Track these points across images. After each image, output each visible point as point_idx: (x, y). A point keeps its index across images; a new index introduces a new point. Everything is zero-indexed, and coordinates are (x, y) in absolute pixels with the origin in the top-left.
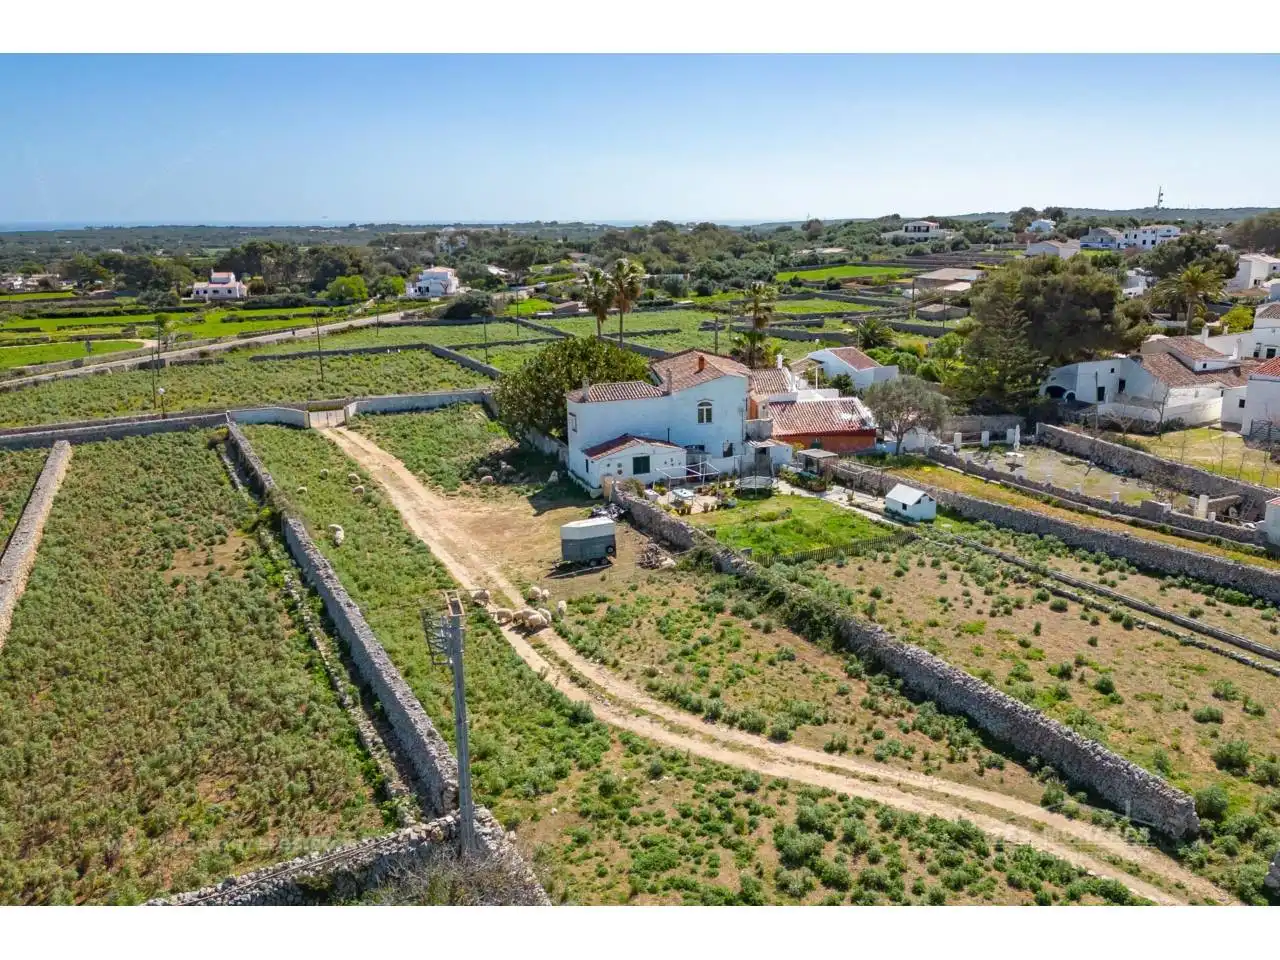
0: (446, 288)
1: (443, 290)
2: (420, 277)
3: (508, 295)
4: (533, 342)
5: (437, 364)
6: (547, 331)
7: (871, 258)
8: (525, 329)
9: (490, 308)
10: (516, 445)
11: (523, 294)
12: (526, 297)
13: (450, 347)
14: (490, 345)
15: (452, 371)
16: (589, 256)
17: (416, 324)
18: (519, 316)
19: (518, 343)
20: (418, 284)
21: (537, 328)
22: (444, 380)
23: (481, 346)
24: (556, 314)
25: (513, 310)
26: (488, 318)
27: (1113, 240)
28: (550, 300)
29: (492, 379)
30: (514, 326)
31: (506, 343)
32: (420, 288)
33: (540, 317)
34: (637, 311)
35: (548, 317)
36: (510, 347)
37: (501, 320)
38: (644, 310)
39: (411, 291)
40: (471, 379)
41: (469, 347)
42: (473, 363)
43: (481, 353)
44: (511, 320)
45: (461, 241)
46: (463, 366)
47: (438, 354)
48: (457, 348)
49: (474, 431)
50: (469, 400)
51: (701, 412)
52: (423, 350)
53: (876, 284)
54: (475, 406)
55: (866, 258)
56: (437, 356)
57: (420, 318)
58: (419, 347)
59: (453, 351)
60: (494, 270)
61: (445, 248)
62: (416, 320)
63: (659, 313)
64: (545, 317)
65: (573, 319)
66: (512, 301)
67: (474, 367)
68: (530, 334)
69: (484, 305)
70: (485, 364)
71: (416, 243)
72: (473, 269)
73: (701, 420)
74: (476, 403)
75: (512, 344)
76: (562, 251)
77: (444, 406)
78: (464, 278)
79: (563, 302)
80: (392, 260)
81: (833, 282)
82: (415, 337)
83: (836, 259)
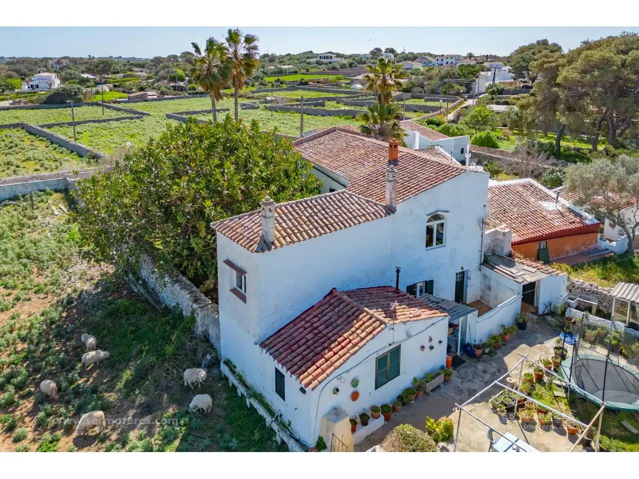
0: (51, 85)
1: (49, 87)
2: (32, 79)
3: (94, 89)
4: (117, 120)
5: (28, 141)
6: (126, 111)
7: (310, 70)
8: (108, 110)
9: (81, 96)
10: (111, 269)
11: (106, 88)
12: (108, 90)
13: (42, 126)
14: (79, 123)
15: (41, 148)
16: (144, 70)
17: (21, 108)
18: (103, 101)
19: (104, 121)
20: (31, 83)
21: (118, 110)
22: (28, 159)
23: (70, 124)
24: (130, 100)
25: (99, 98)
26: (79, 103)
27: (430, 62)
28: (124, 92)
29: (81, 156)
30: (101, 108)
31: (94, 121)
32: (32, 86)
33: (119, 102)
34: (188, 97)
35: (125, 102)
36: (97, 125)
37: (89, 104)
38: (192, 97)
39: (25, 88)
40: (58, 156)
41: (60, 125)
42: (62, 140)
43: (70, 131)
44: (97, 104)
45: (64, 62)
46: (52, 143)
47: (31, 131)
48: (50, 126)
49: (47, 243)
50: (48, 189)
51: (429, 231)
52: (19, 129)
53: (331, 81)
54: (56, 195)
55: (308, 70)
56: (31, 134)
57: (24, 103)
58: (15, 126)
59: (45, 130)
60: (85, 76)
61: (55, 66)
62: (22, 105)
63: (203, 98)
64: (123, 102)
65: (144, 103)
66: (97, 93)
67: (60, 144)
68: (114, 114)
69: (76, 94)
70: (72, 141)
71: (36, 63)
72: (70, 74)
73: (429, 243)
74: (56, 191)
75: (99, 121)
76: (128, 67)
77: (15, 198)
78: (64, 80)
79: (133, 92)
80: (17, 71)
81: (304, 81)
82: (16, 118)
83: (292, 70)
